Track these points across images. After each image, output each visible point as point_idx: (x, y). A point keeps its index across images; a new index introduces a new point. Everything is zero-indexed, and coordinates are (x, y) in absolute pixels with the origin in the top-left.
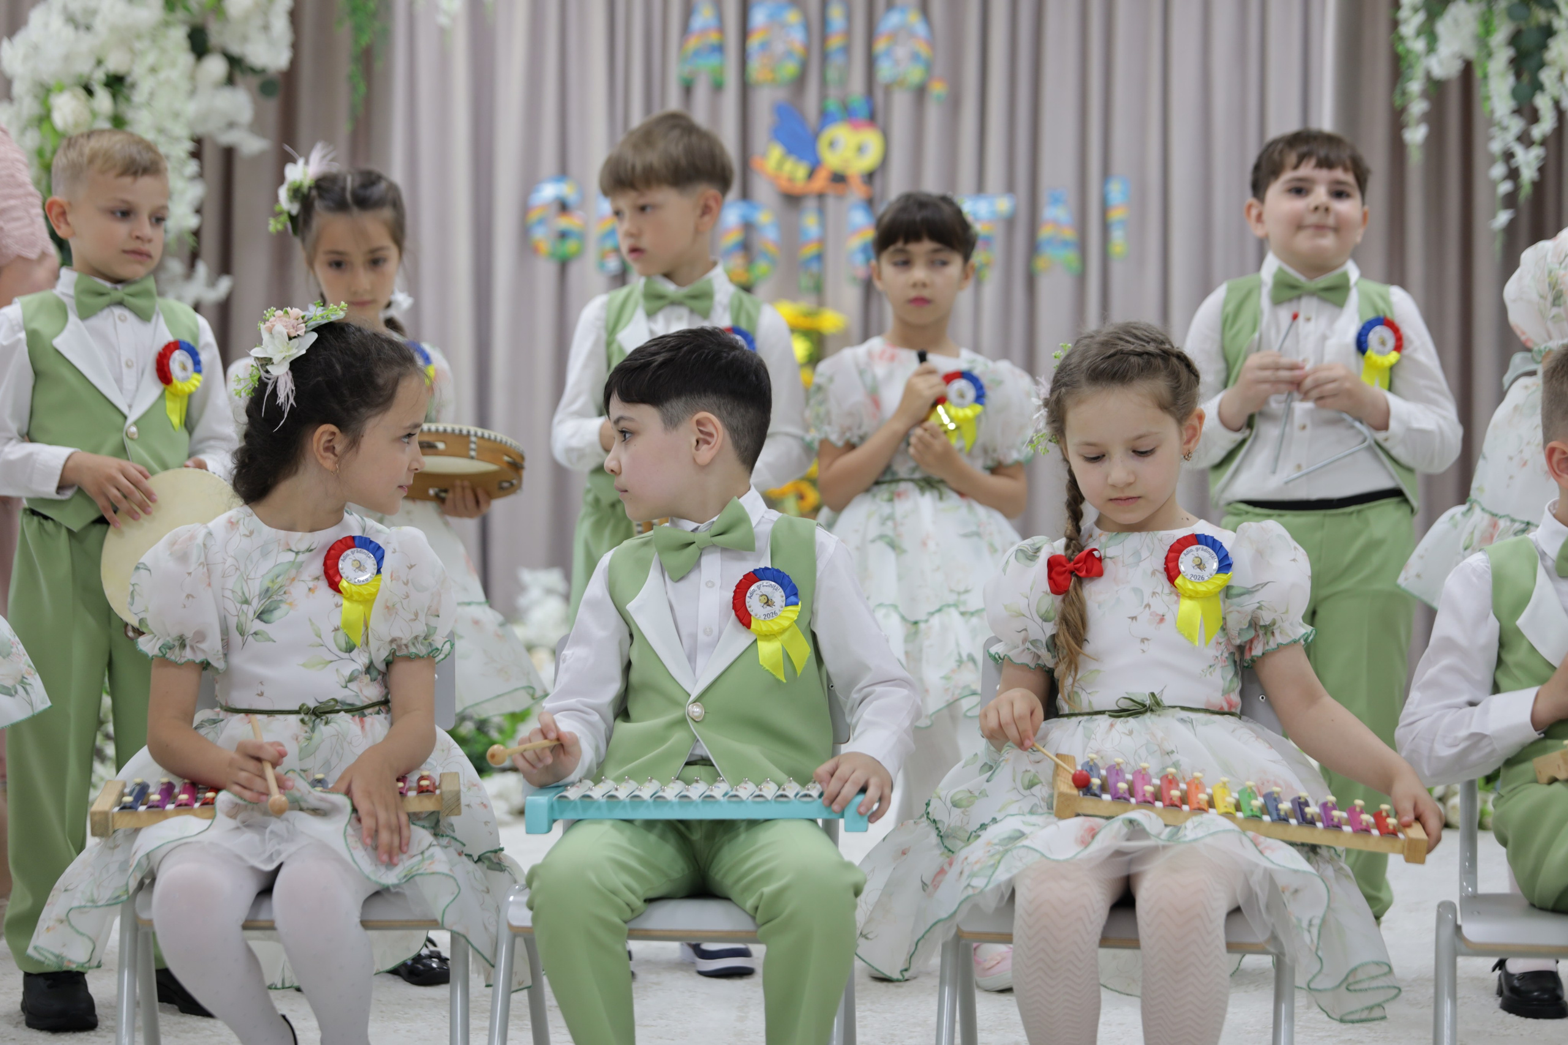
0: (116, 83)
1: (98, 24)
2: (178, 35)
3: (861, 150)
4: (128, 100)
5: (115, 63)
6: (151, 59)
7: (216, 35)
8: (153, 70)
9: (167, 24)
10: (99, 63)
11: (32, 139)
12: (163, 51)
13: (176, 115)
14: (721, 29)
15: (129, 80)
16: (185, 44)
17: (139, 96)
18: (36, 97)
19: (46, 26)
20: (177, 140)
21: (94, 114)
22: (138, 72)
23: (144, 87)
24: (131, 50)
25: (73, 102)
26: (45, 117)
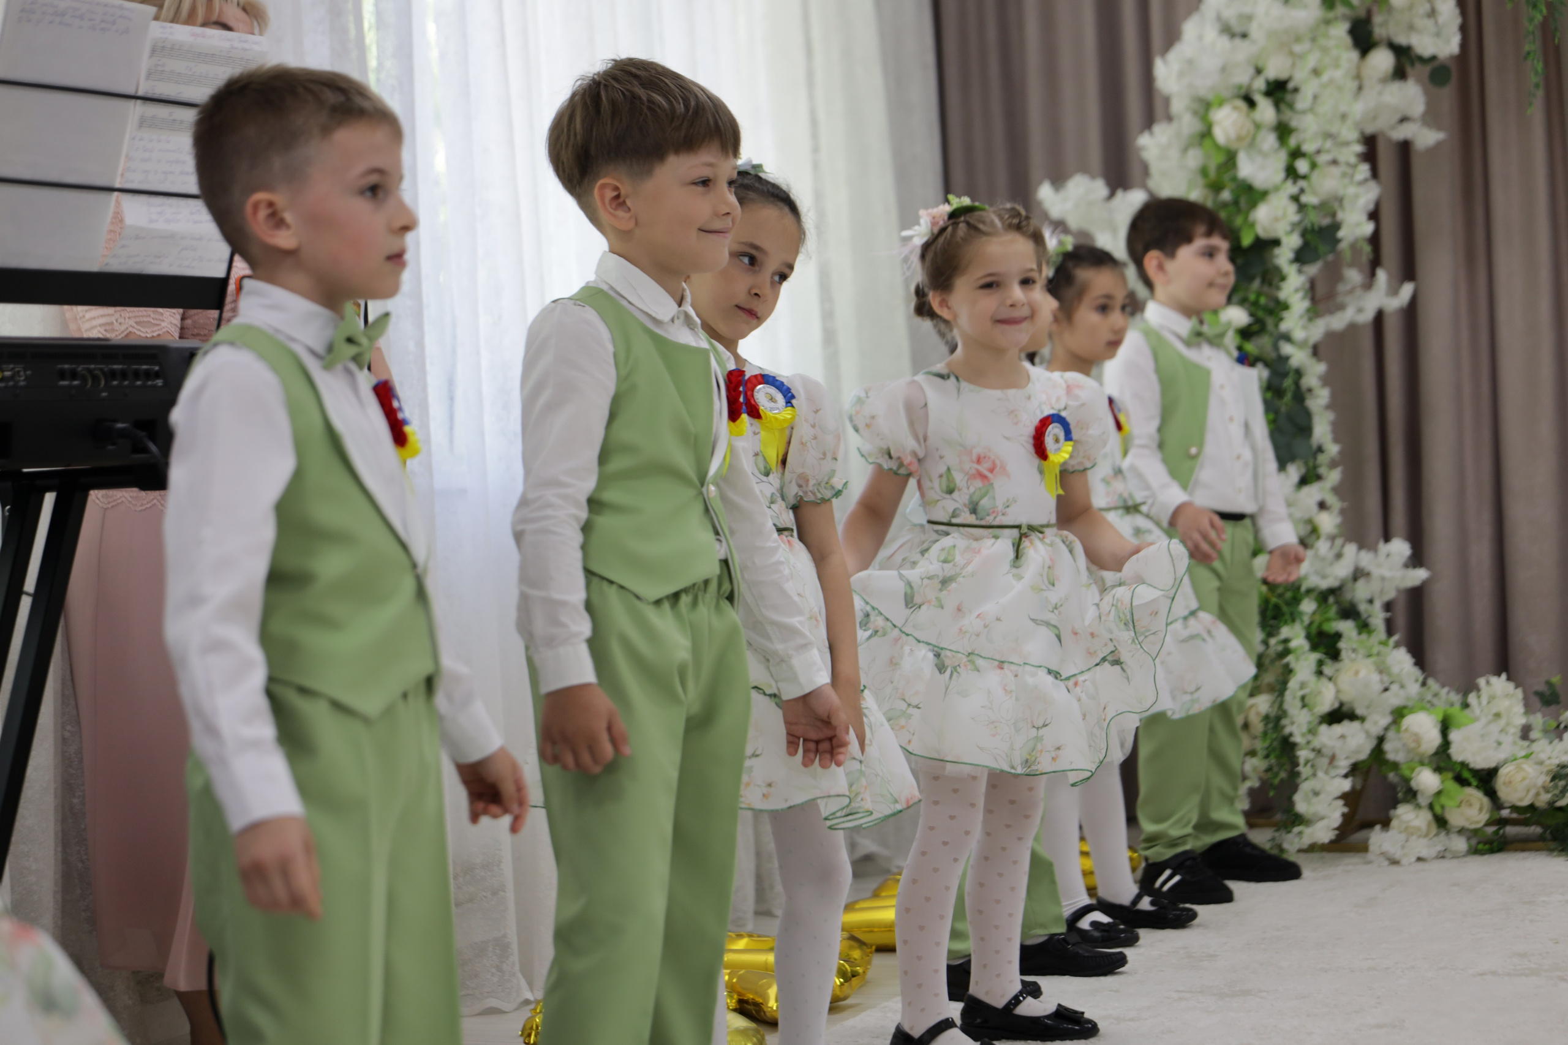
0: (1278, 90)
1: (1254, 30)
2: (1340, 31)
4: (1291, 106)
5: (1275, 70)
6: (1312, 61)
7: (1380, 28)
8: (1316, 72)
9: (1328, 22)
10: (1259, 71)
11: (1194, 159)
12: (1325, 50)
13: (1344, 117)
15: (1291, 85)
16: (1348, 40)
17: (1302, 102)
18: (1195, 113)
19: (1200, 38)
20: (1347, 144)
21: (1258, 126)
22: (1300, 76)
23: (1308, 89)
24: (1291, 53)
25: (1235, 116)
26: (1206, 134)
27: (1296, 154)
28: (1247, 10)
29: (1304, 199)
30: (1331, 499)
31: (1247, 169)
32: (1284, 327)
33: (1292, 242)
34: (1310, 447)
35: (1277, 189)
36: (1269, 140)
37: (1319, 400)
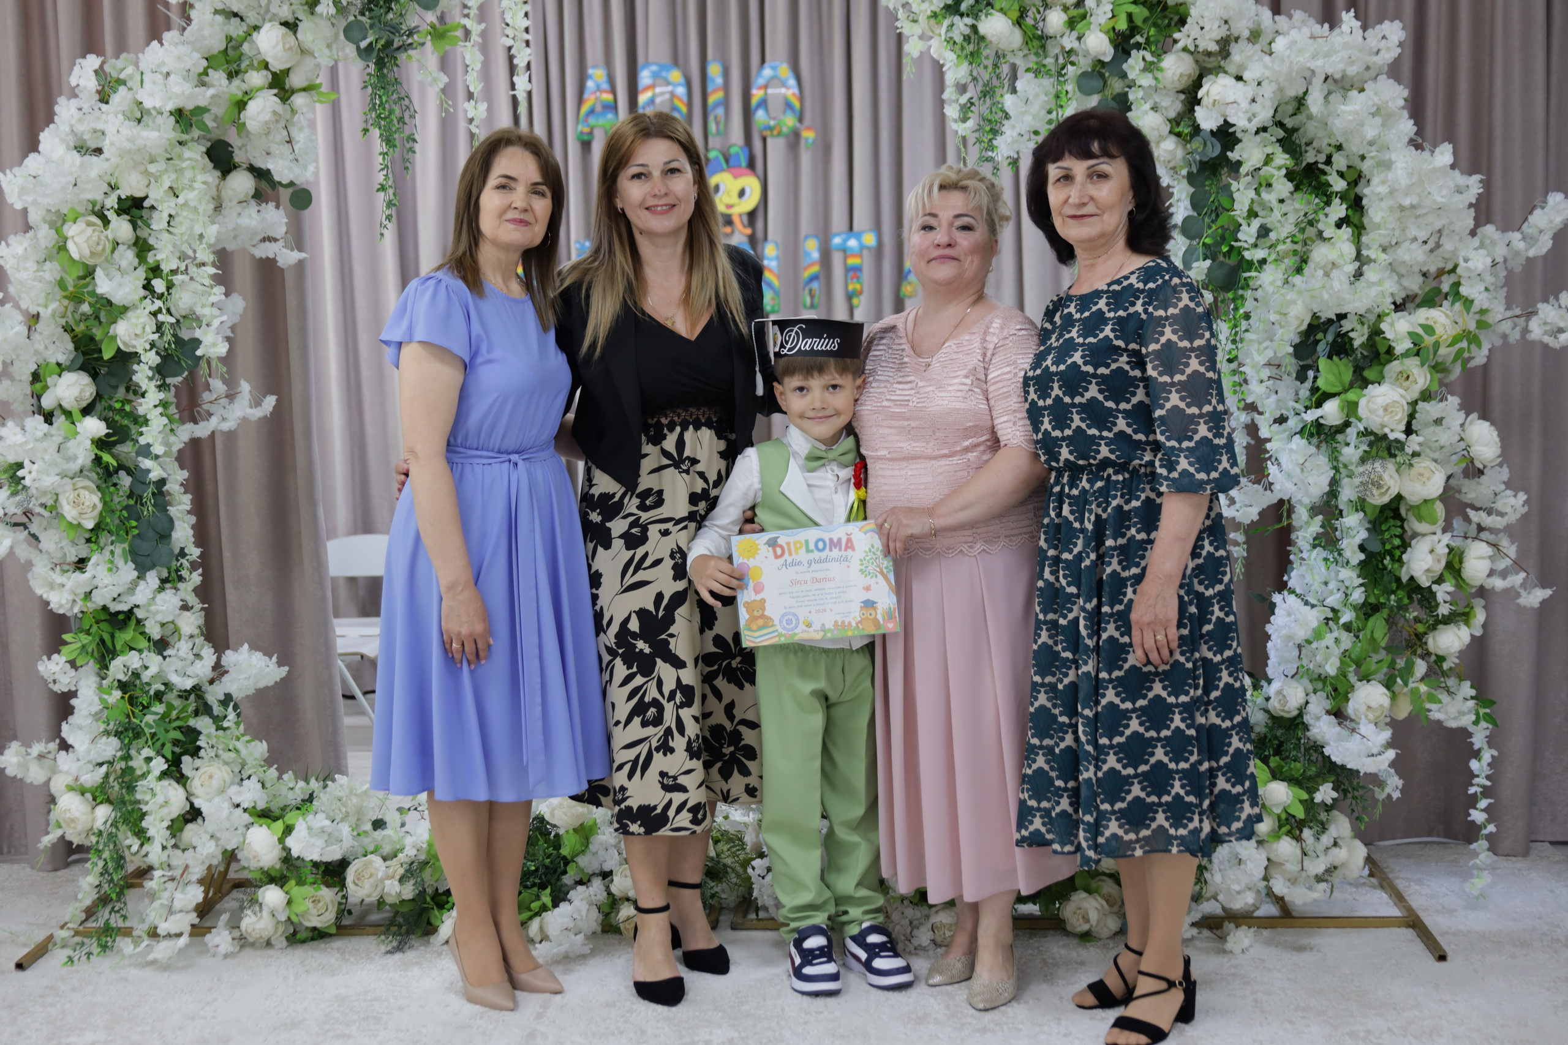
0: (133, 208)
1: (106, 145)
2: (195, 154)
3: (742, 193)
4: (148, 226)
5: (132, 186)
6: (168, 181)
7: (239, 150)
8: (172, 193)
9: (183, 143)
10: (113, 187)
11: (51, 271)
12: (180, 171)
13: (201, 236)
14: (613, 91)
15: (146, 204)
16: (206, 161)
17: (158, 220)
18: (50, 226)
21: (114, 242)
22: (156, 195)
23: (166, 207)
24: (146, 173)
25: (90, 229)
26: (62, 248)
27: (156, 270)
28: (100, 126)
29: (161, 317)
30: (192, 600)
31: (104, 285)
32: (142, 441)
33: (152, 358)
34: (172, 551)
35: (135, 307)
36: (127, 257)
37: (181, 506)
